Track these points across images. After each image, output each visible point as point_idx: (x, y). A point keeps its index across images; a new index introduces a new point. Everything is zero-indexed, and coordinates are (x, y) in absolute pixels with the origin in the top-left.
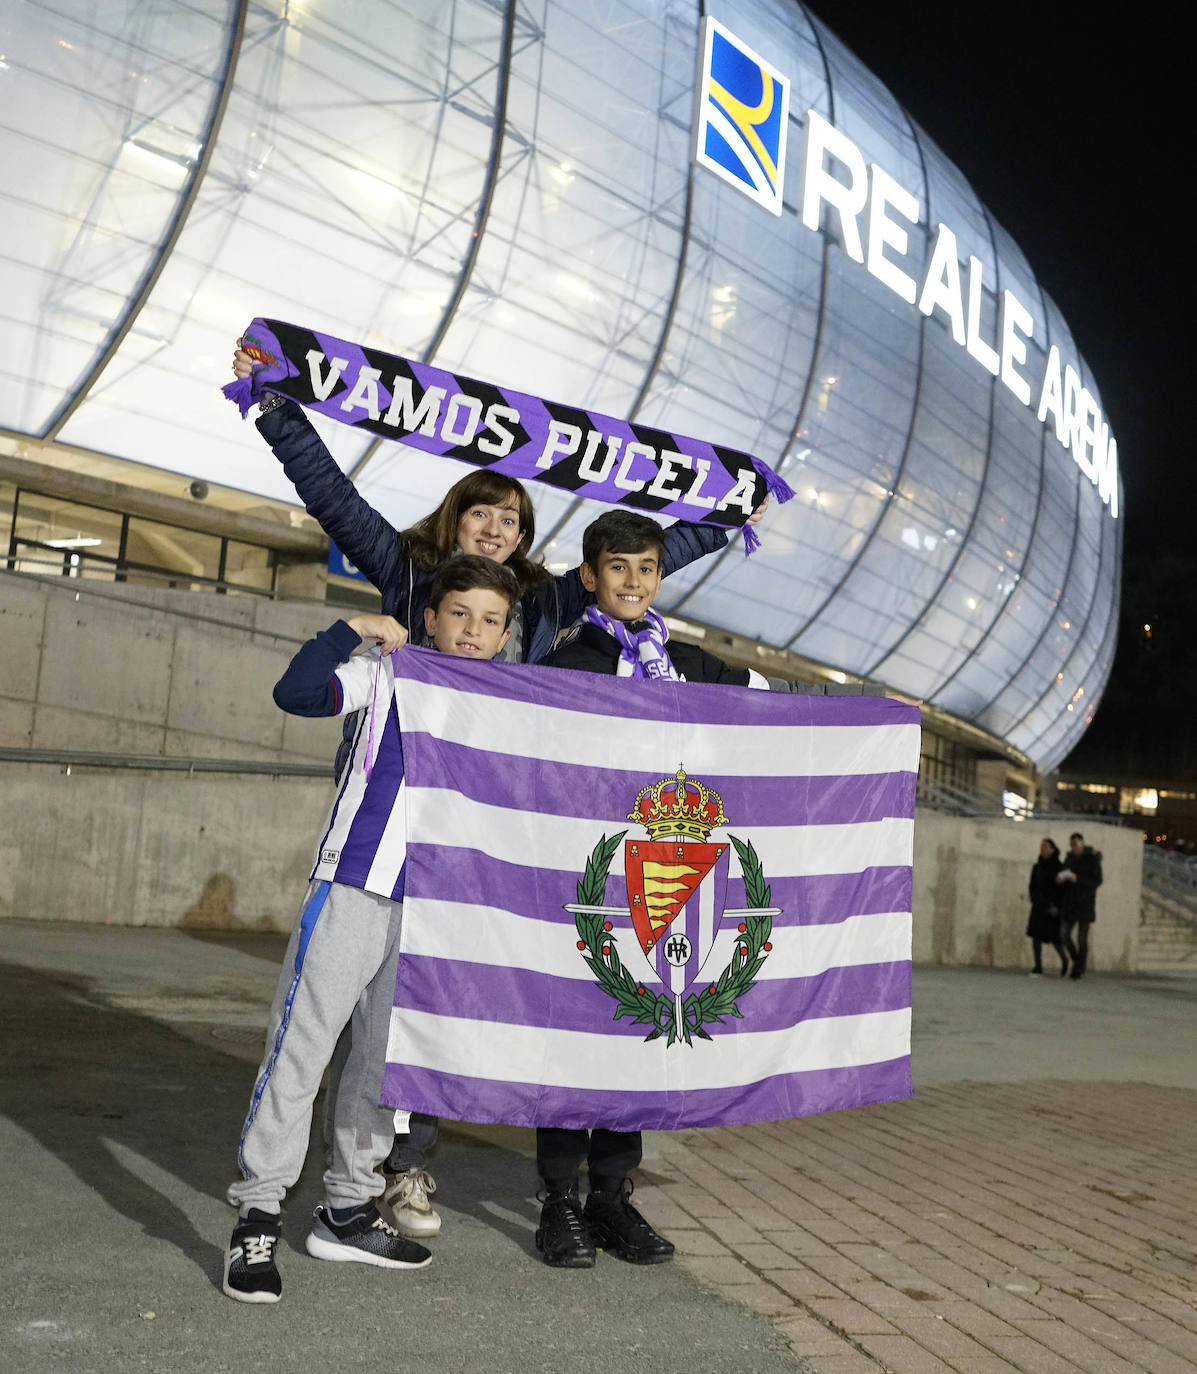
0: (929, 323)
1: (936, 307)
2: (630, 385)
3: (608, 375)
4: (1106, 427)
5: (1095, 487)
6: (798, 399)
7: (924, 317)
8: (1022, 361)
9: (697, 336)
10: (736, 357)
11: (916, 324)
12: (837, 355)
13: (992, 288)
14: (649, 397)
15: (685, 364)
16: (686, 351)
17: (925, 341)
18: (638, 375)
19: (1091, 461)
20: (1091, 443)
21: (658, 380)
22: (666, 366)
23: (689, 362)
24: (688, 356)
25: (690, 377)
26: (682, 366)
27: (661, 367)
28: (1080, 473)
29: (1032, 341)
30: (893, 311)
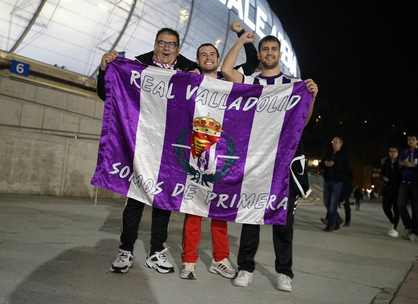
0: (231, 12)
1: (233, 7)
2: (123, 18)
3: (115, 14)
4: (292, 53)
5: (289, 69)
6: (185, 29)
7: (230, 10)
8: (263, 28)
9: (147, 5)
10: (162, 13)
11: (227, 12)
12: (199, 17)
13: (254, 5)
14: (130, 23)
15: (143, 13)
16: (143, 9)
17: (230, 18)
18: (126, 15)
19: (287, 61)
20: (287, 56)
21: (133, 18)
22: (135, 13)
23: (145, 13)
24: (144, 11)
25: (145, 18)
26: (142, 14)
27: (134, 13)
28: (284, 65)
29: (267, 23)
30: (220, 7)
